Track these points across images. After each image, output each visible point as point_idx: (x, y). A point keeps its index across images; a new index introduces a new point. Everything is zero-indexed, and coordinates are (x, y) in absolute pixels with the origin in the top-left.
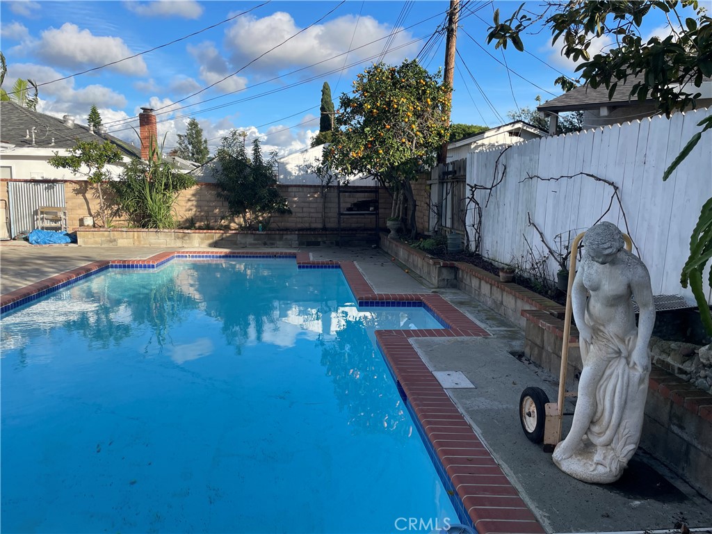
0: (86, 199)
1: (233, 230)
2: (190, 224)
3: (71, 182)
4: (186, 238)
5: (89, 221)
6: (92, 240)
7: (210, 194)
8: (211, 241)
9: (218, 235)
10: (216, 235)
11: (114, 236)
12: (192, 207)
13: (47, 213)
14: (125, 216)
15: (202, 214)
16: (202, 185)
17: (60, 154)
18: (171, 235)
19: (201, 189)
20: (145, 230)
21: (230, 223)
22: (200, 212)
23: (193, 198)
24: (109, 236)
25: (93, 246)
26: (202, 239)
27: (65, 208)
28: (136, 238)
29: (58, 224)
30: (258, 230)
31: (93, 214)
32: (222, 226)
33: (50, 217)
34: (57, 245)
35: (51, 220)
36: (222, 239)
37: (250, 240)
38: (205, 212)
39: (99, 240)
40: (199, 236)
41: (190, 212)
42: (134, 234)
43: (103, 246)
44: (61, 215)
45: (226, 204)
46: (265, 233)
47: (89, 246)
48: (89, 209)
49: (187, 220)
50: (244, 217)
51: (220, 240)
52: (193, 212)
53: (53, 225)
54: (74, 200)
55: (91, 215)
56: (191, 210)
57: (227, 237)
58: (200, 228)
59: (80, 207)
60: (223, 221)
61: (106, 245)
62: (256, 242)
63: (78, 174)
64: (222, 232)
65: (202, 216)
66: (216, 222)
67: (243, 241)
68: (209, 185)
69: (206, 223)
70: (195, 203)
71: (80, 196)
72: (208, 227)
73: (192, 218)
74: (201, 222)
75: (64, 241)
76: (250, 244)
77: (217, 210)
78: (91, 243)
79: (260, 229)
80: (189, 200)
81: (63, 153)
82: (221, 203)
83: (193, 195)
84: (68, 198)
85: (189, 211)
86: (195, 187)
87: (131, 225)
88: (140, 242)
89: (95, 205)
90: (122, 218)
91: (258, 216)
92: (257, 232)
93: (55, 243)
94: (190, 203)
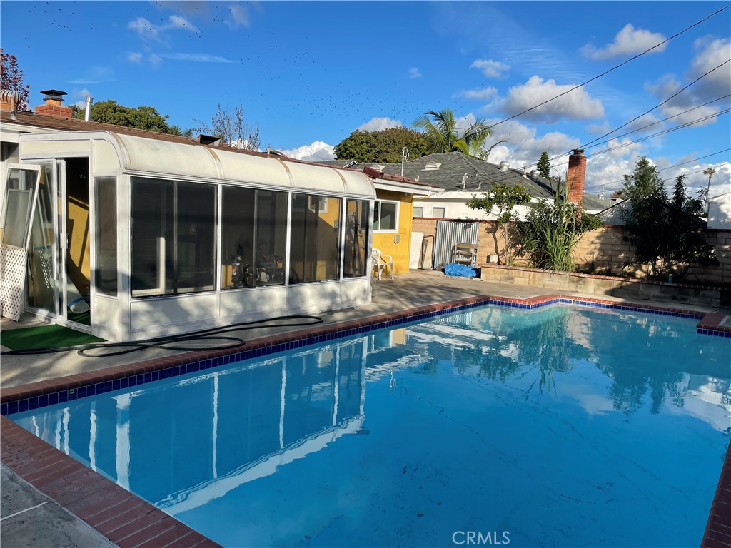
0: (495, 238)
1: (638, 278)
2: (590, 268)
3: (485, 221)
4: (581, 282)
5: (494, 259)
6: (492, 277)
7: (615, 237)
8: (608, 288)
9: (618, 283)
10: (615, 282)
11: (512, 273)
12: (595, 251)
13: (462, 249)
14: (527, 256)
15: (605, 258)
16: (608, 227)
17: (477, 197)
18: (566, 278)
19: (607, 232)
20: (541, 270)
21: (636, 270)
22: (603, 256)
23: (597, 241)
24: (508, 274)
25: (493, 282)
26: (599, 285)
27: (477, 246)
28: (531, 277)
29: (469, 260)
30: (668, 281)
31: (499, 252)
32: (626, 272)
33: (464, 252)
34: (464, 278)
35: (465, 256)
36: (621, 288)
37: (655, 291)
38: (608, 256)
39: (498, 276)
40: (595, 282)
41: (591, 256)
42: (530, 275)
43: (501, 282)
44: (472, 251)
45: (633, 249)
46: (675, 285)
47: (490, 281)
48: (496, 247)
49: (587, 264)
50: (654, 265)
51: (619, 288)
52: (595, 256)
53: (465, 260)
54: (485, 239)
55: (497, 253)
56: (593, 253)
57: (628, 286)
58: (600, 273)
59: (489, 244)
60: (627, 267)
61: (503, 282)
62: (663, 295)
63: (490, 215)
64: (622, 279)
65: (605, 260)
66: (618, 267)
67: (646, 292)
68: (616, 228)
69: (607, 268)
70: (598, 246)
71: (491, 234)
72: (609, 273)
73: (593, 262)
74: (602, 266)
75: (471, 275)
76: (655, 297)
77: (623, 255)
78: (492, 279)
79: (670, 280)
80: (592, 243)
81: (480, 196)
82: (628, 247)
83: (598, 238)
84: (481, 237)
85: (591, 254)
86: (600, 229)
87: (531, 265)
88: (534, 282)
89: (502, 244)
90: (524, 258)
91: (672, 265)
92: (666, 284)
93: (463, 276)
94: (593, 246)
